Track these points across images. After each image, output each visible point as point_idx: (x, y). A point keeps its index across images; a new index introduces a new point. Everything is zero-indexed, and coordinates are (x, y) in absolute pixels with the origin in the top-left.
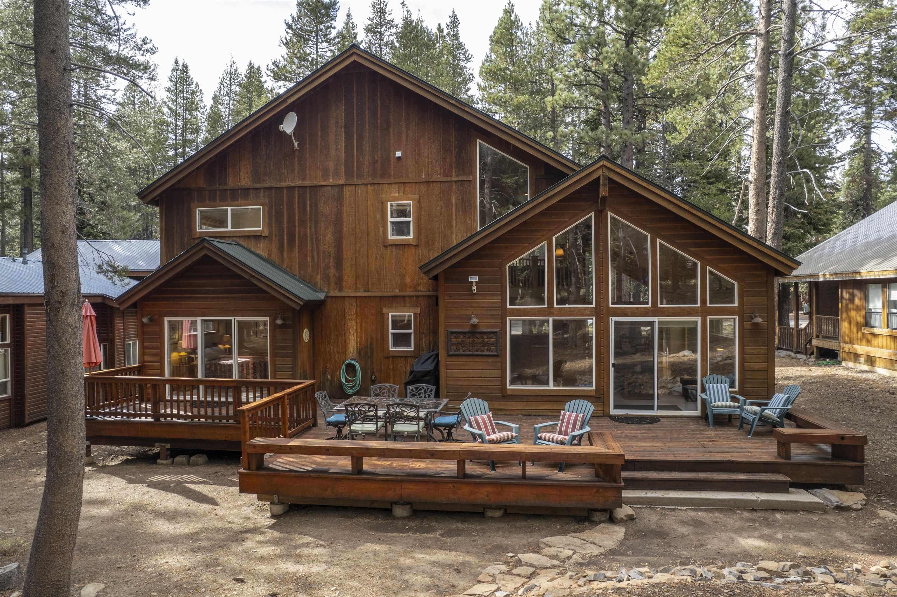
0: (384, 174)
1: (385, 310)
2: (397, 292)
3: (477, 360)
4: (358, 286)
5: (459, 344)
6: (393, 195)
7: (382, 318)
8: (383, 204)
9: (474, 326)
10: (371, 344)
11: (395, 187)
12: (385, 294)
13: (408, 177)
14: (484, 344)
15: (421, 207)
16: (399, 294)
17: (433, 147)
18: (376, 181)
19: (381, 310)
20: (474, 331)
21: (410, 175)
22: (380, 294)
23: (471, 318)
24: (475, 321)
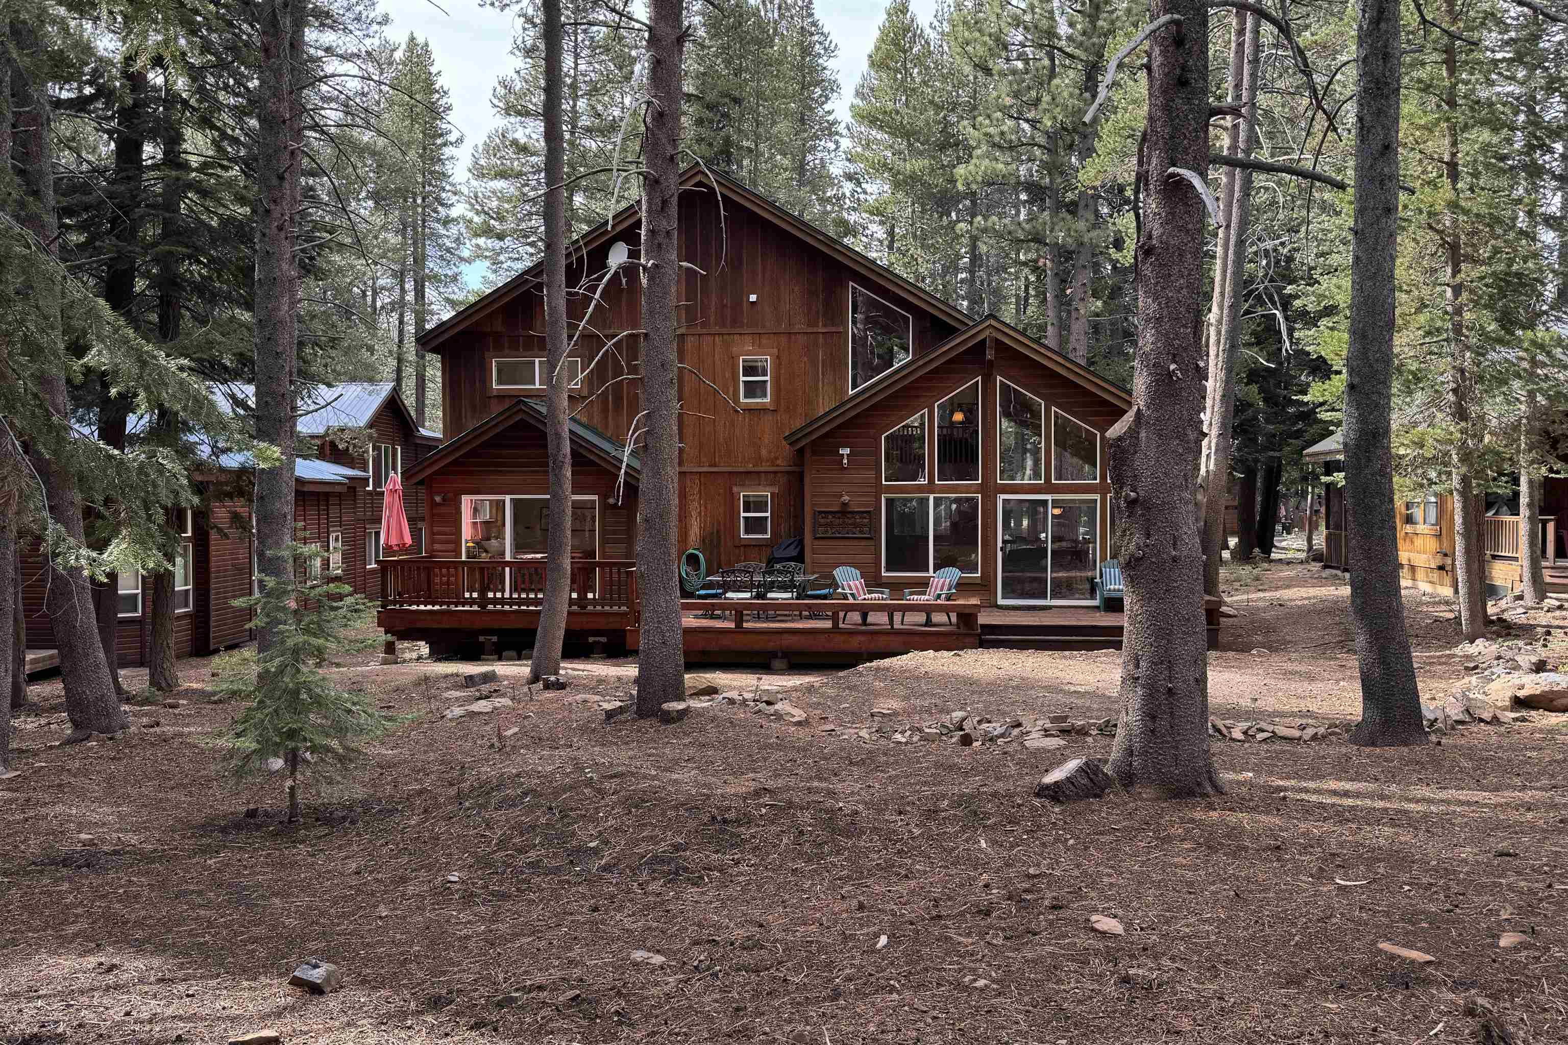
0: (735, 322)
1: (735, 489)
2: (750, 467)
3: (847, 543)
4: (703, 459)
5: (826, 525)
6: (746, 348)
7: (732, 499)
8: (734, 359)
9: (845, 504)
10: (718, 532)
11: (748, 339)
12: (737, 470)
13: (764, 327)
14: (856, 525)
15: (780, 364)
16: (753, 470)
17: (796, 289)
18: (724, 331)
19: (731, 489)
20: (844, 511)
21: (768, 324)
22: (729, 469)
23: (842, 496)
24: (846, 498)
